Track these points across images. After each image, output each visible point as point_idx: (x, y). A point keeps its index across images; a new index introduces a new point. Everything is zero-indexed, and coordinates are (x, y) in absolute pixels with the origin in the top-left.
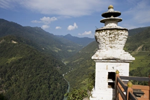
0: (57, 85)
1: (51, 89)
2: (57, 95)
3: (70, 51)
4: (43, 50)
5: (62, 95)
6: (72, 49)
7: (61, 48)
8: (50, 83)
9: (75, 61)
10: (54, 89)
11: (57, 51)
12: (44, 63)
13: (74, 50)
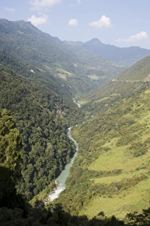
0: (46, 146)
1: (30, 153)
2: (42, 166)
3: (94, 77)
4: (31, 73)
5: (55, 167)
6: (100, 73)
7: (73, 72)
8: (31, 141)
9: (100, 101)
10: (38, 155)
11: (63, 77)
12: (20, 100)
13: (103, 77)
